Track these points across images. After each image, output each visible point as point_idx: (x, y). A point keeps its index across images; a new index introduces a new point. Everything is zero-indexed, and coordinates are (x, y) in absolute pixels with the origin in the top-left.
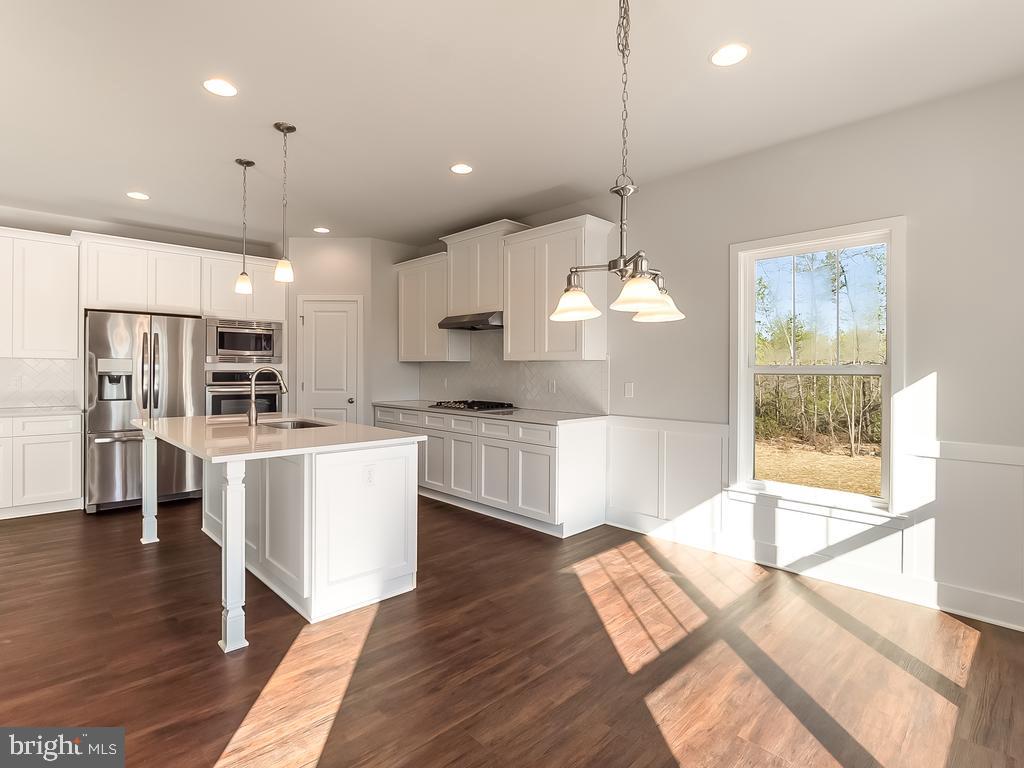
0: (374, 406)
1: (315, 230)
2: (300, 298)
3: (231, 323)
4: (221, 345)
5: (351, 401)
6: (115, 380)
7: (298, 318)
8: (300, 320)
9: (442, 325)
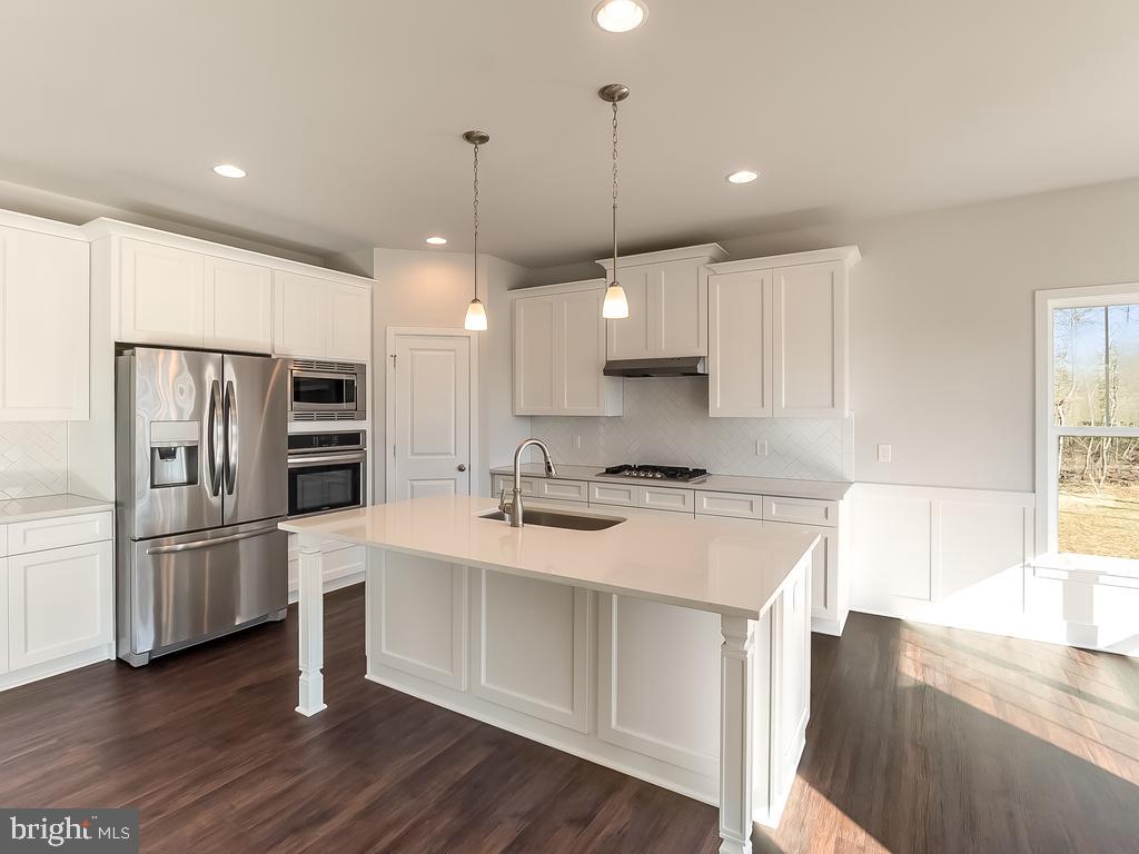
0: (493, 474)
1: (428, 241)
2: (391, 331)
3: (307, 364)
4: (298, 397)
5: (461, 469)
6: (168, 454)
7: (388, 357)
8: (390, 361)
9: (607, 372)
